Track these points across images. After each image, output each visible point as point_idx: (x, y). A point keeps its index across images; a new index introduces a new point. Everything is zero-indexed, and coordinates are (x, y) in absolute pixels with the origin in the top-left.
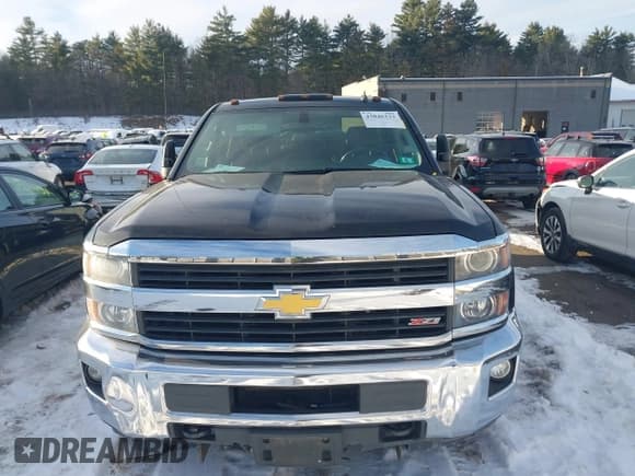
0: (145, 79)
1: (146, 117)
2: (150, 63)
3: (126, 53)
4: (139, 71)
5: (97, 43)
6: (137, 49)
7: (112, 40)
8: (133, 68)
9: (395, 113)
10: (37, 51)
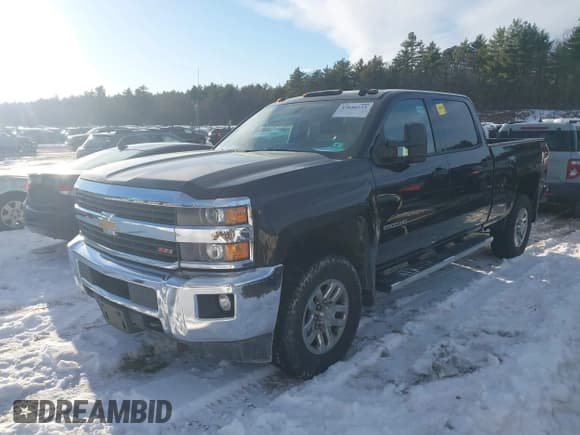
0: (502, 77)
1: (497, 112)
2: (509, 61)
3: (489, 53)
4: (498, 69)
5: (465, 48)
6: (500, 48)
7: (479, 43)
8: (492, 67)
9: (371, 104)
10: (414, 60)
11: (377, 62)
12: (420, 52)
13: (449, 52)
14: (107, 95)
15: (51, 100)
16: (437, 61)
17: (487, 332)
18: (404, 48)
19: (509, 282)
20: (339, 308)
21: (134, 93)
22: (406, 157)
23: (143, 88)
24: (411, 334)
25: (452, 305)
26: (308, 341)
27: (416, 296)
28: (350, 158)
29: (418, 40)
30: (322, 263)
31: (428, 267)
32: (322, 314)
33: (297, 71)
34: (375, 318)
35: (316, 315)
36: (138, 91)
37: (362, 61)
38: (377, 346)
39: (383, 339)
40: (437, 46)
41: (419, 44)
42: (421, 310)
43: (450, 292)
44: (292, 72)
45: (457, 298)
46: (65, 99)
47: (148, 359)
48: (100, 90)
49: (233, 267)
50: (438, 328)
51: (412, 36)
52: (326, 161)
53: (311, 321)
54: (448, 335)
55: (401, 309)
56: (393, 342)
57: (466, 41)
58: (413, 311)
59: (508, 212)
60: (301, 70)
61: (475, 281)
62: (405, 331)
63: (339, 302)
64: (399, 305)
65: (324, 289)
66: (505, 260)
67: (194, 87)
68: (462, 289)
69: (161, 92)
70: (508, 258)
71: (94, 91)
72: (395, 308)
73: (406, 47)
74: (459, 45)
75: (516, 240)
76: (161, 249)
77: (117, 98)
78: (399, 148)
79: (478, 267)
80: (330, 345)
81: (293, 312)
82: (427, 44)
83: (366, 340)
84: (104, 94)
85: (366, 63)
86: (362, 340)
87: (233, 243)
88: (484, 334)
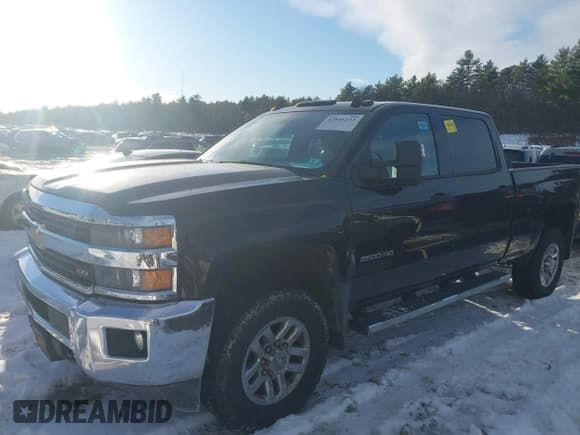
0: (563, 99)
2: (571, 83)
3: (550, 74)
4: (559, 91)
5: (524, 68)
6: (562, 70)
7: (540, 63)
8: (553, 88)
9: (361, 116)
10: (469, 79)
11: (431, 79)
12: (476, 71)
13: (507, 71)
14: (163, 101)
15: (112, 104)
16: (494, 80)
17: (483, 391)
18: (459, 67)
19: (527, 328)
20: (296, 351)
21: (188, 101)
22: (394, 179)
23: (197, 96)
24: (391, 385)
25: (450, 352)
26: (249, 390)
27: (413, 336)
28: (324, 176)
29: (475, 58)
30: (273, 298)
31: (421, 306)
32: (271, 359)
33: (349, 85)
34: (356, 360)
35: (263, 359)
36: (192, 99)
37: (415, 78)
38: (345, 398)
39: (353, 389)
40: (494, 65)
41: (476, 63)
42: (412, 355)
43: (451, 335)
44: (343, 87)
45: (459, 344)
46: (123, 105)
47: (83, 388)
48: (157, 97)
49: (155, 298)
50: (425, 379)
51: (469, 54)
52: (294, 178)
53: (256, 364)
54: (434, 391)
55: (388, 351)
56: (365, 393)
57: (526, 61)
58: (404, 355)
59: (532, 247)
60: (353, 85)
61: (486, 324)
62: (384, 382)
63: (298, 343)
64: (388, 348)
65: (276, 329)
66: (527, 300)
67: (247, 98)
68: (467, 332)
69: (214, 102)
70: (531, 298)
71: (151, 97)
72: (384, 349)
73: (461, 65)
74: (518, 64)
75: (542, 279)
76: (78, 270)
77: (173, 104)
78: (388, 168)
79: (494, 307)
80: (282, 394)
81: (229, 355)
82: (484, 62)
83: (336, 388)
84: (160, 101)
85: (419, 79)
86: (332, 388)
87: (153, 270)
88: (478, 393)
